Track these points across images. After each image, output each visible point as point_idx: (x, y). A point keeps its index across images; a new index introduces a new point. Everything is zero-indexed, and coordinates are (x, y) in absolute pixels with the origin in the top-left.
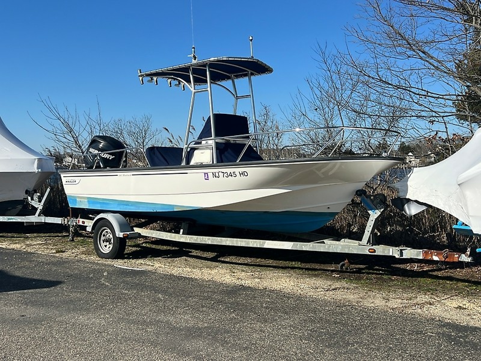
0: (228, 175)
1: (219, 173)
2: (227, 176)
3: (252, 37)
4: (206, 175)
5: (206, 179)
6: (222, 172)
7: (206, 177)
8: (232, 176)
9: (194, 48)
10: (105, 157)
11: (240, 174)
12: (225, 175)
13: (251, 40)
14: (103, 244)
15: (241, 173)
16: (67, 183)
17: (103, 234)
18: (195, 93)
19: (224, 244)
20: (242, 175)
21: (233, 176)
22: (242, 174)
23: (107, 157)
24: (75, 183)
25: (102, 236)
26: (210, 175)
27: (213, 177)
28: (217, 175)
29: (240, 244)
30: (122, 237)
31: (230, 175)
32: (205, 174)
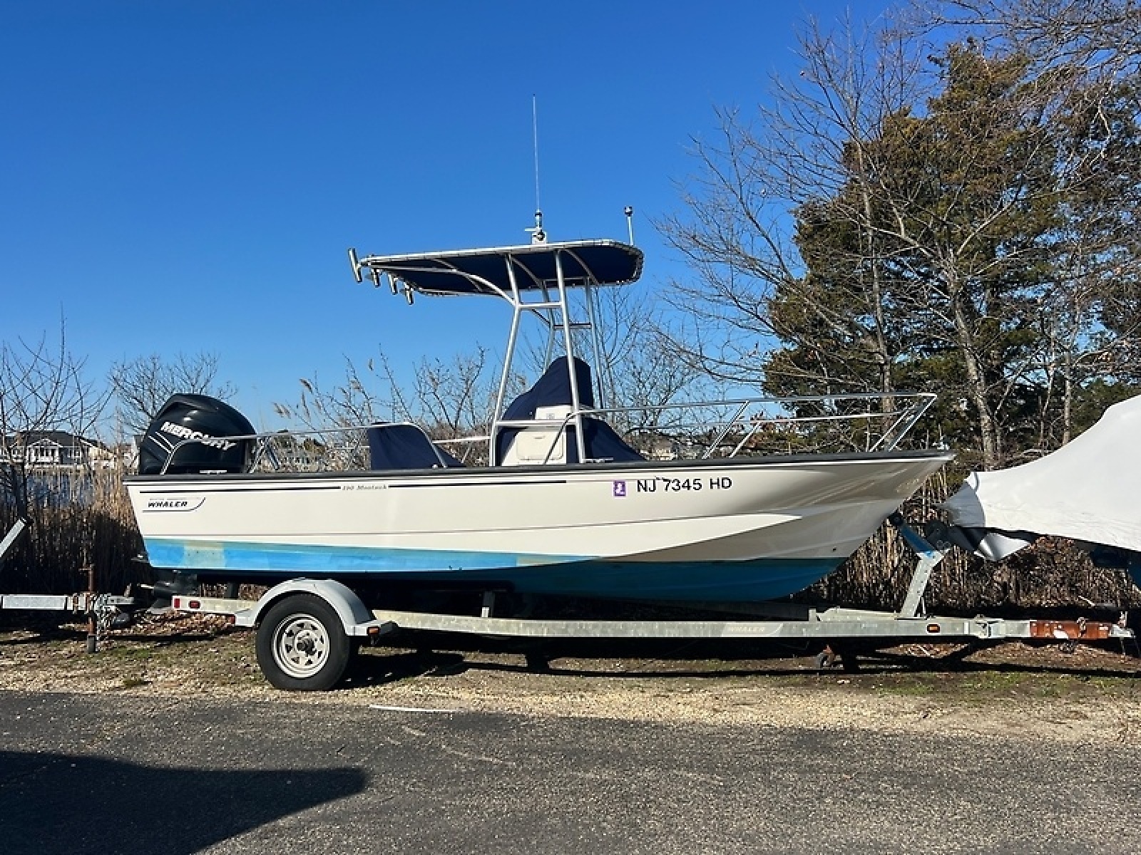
0: (681, 484)
1: (657, 481)
2: (677, 488)
3: (630, 208)
4: (620, 486)
5: (616, 495)
6: (665, 480)
7: (618, 491)
8: (689, 487)
9: (540, 214)
10: (212, 445)
11: (712, 484)
12: (674, 485)
13: (629, 214)
14: (287, 657)
15: (715, 481)
16: (151, 508)
17: (287, 631)
18: (521, 309)
19: (631, 634)
20: (715, 486)
21: (692, 489)
22: (718, 484)
23: (216, 445)
24: (183, 508)
25: (285, 635)
26: (631, 487)
27: (639, 490)
28: (650, 485)
29: (669, 633)
30: (365, 634)
31: (686, 485)
32: (616, 483)
